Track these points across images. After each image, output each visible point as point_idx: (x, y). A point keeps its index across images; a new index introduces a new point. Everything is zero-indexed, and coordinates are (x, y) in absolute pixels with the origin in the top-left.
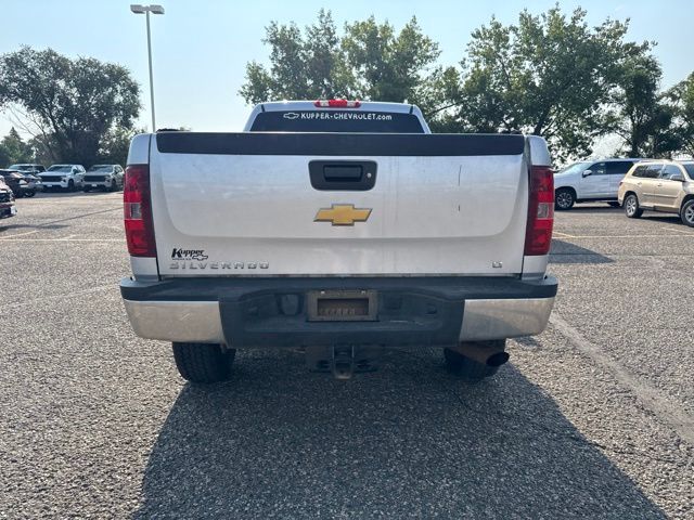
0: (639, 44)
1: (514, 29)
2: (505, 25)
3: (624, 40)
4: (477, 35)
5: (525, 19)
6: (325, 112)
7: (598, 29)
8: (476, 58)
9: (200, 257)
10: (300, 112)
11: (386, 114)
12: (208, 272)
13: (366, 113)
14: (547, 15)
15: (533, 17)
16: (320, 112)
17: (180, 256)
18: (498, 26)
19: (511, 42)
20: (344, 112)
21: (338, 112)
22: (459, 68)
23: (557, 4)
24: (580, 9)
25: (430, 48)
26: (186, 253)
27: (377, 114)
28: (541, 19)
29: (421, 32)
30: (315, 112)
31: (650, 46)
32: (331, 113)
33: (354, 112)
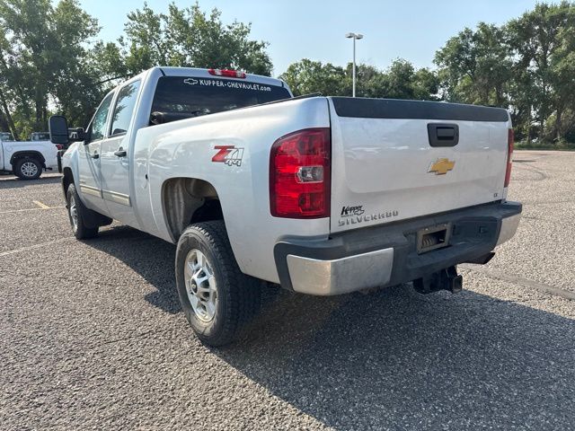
0: (259, 43)
1: (165, 18)
2: (156, 13)
3: (249, 38)
4: (133, 18)
5: (174, 10)
6: (220, 80)
7: (230, 28)
8: (134, 37)
9: (359, 212)
10: (198, 79)
11: (267, 86)
12: (363, 224)
13: (252, 84)
14: (190, 10)
15: (179, 10)
16: (216, 80)
17: (346, 213)
18: (151, 13)
19: (162, 28)
20: (235, 82)
21: (231, 81)
22: (118, 45)
23: (197, 3)
24: (216, 10)
25: (89, 23)
26: (351, 209)
27: (261, 85)
28: (186, 13)
29: (79, 7)
30: (211, 80)
31: (266, 45)
32: (225, 81)
33: (242, 82)
